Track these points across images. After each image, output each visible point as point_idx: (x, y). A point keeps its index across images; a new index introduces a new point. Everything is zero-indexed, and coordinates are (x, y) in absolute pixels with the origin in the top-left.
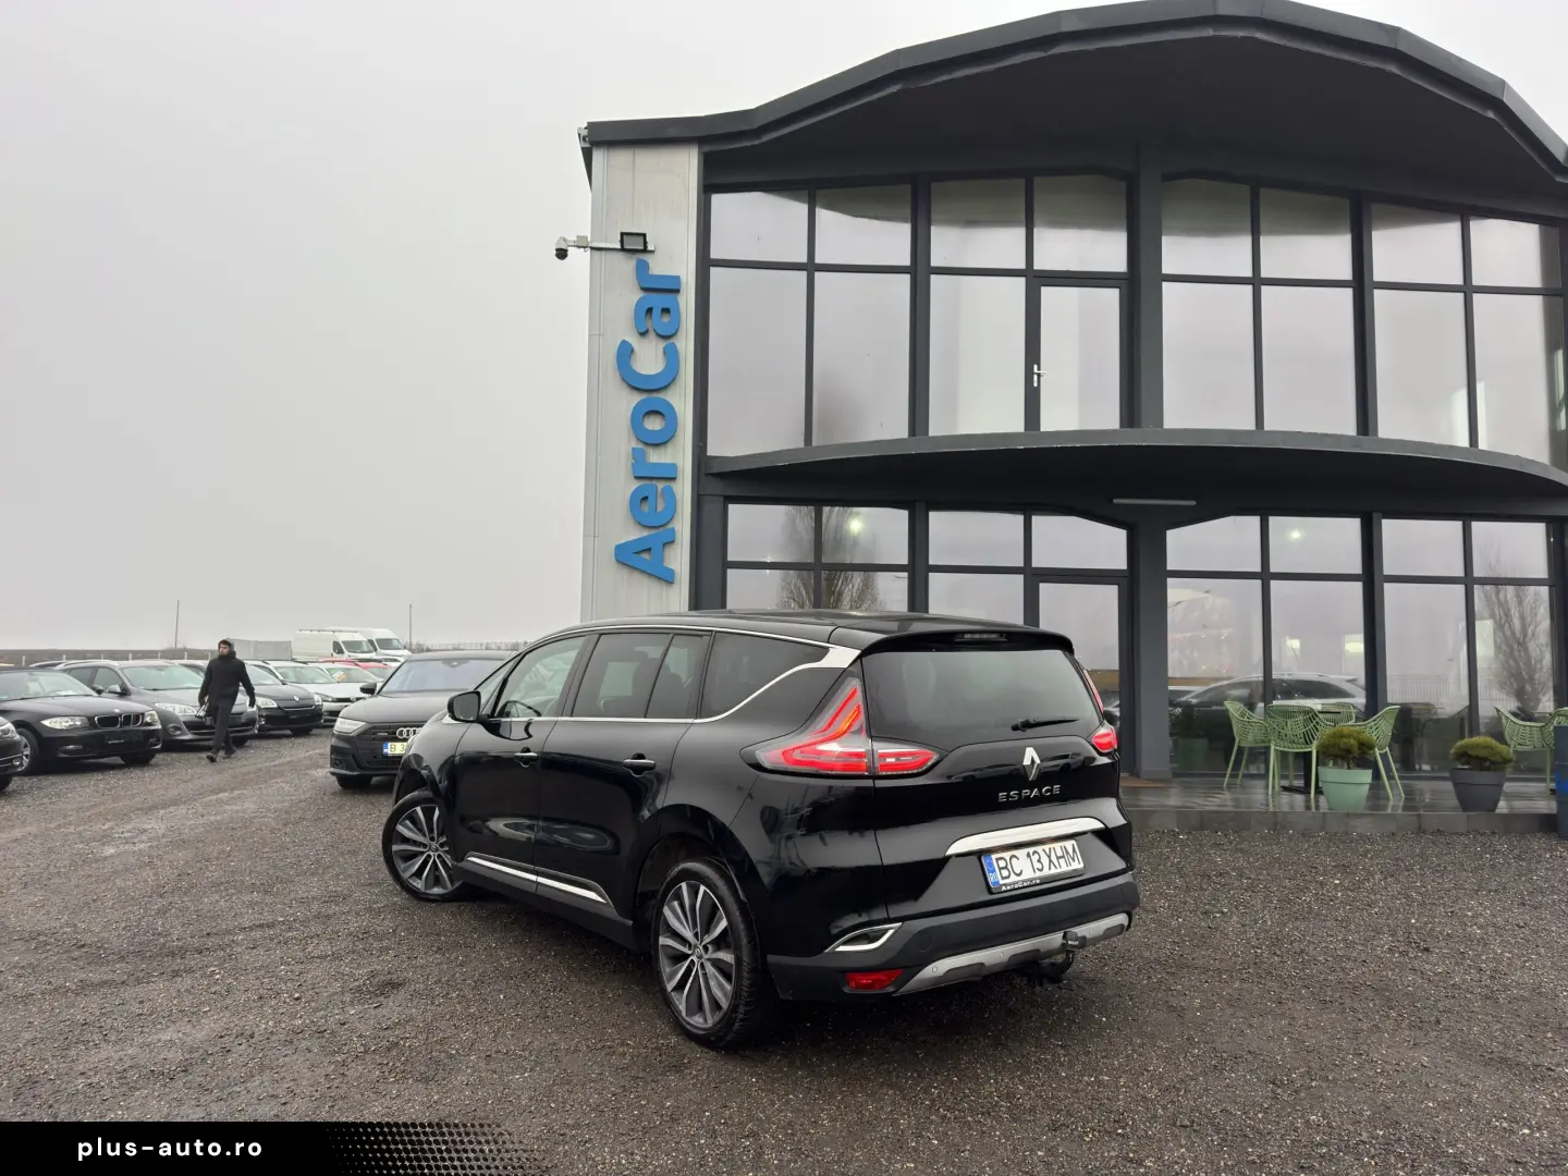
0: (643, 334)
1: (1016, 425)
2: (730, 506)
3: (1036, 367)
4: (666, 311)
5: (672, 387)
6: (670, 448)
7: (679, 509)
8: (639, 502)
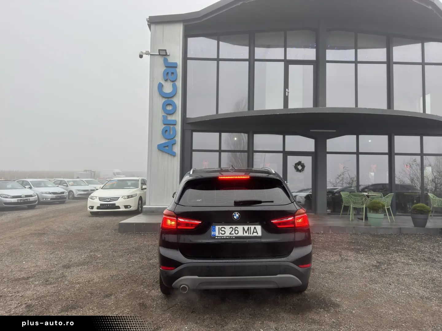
0: (166, 80)
1: (281, 107)
2: (193, 133)
3: (287, 89)
4: (172, 73)
6: (174, 115)
7: (177, 134)
8: (165, 131)
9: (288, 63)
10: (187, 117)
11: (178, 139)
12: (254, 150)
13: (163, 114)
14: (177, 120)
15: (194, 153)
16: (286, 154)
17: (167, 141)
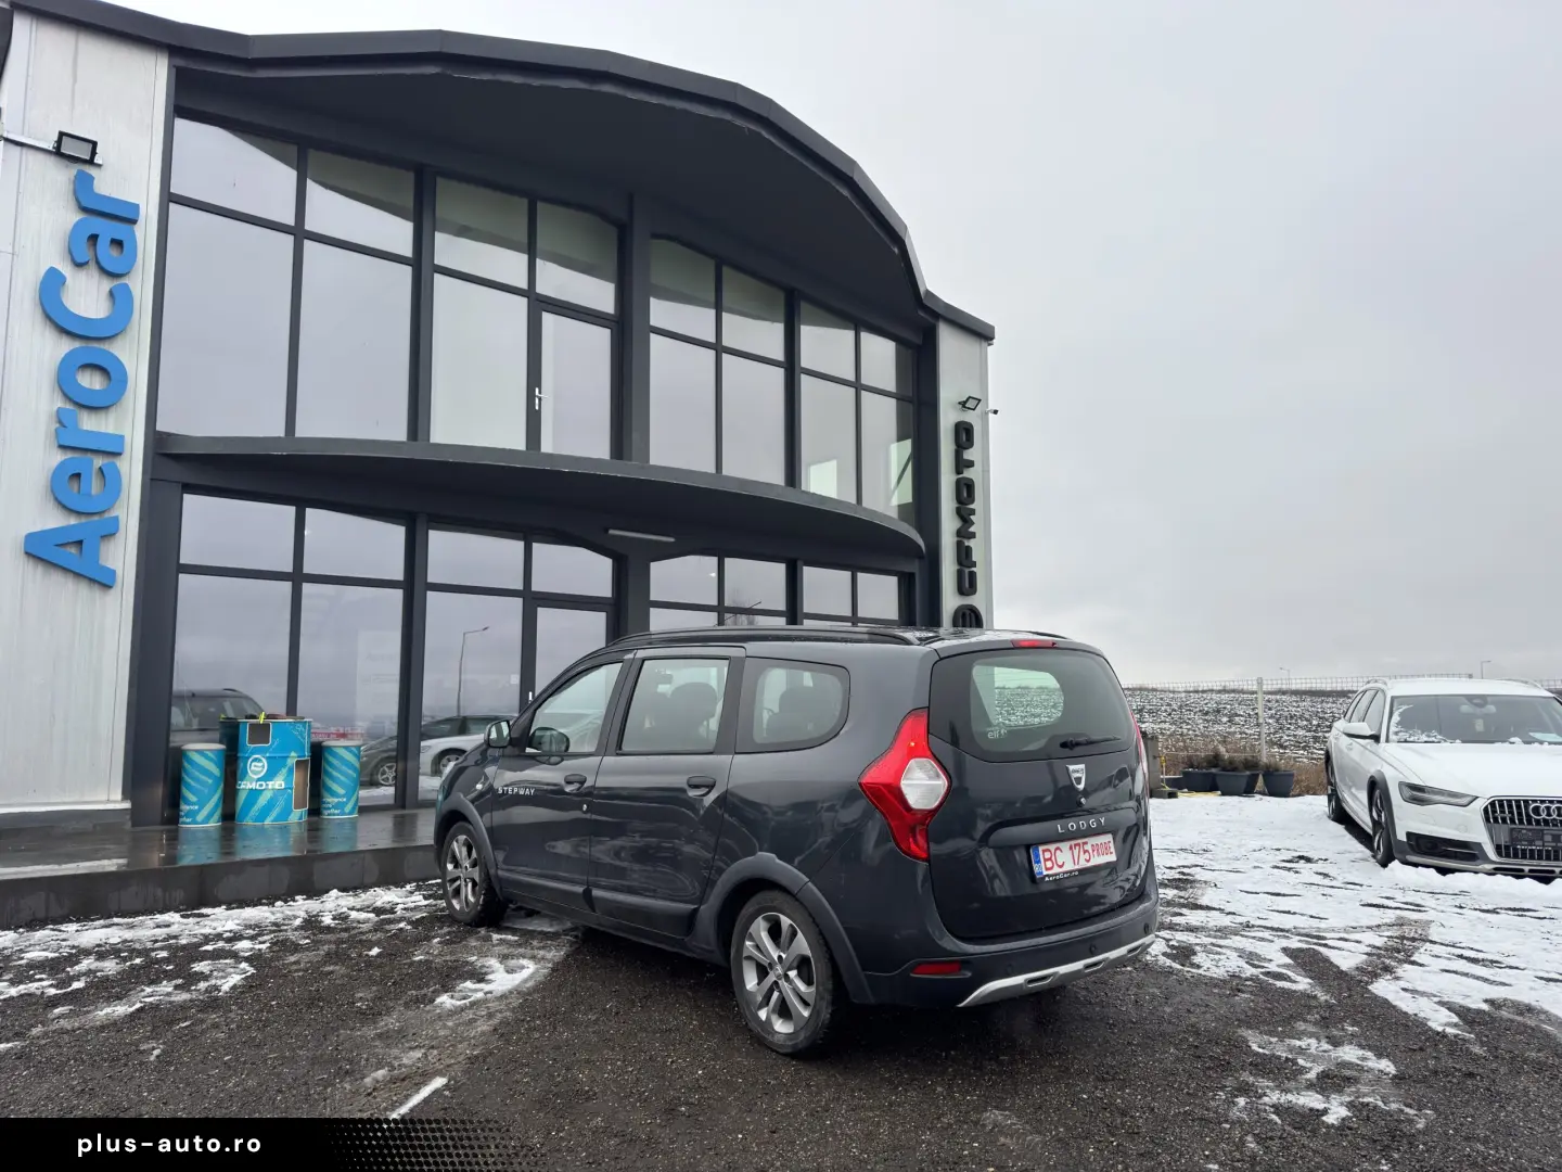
0: (81, 265)
1: (518, 442)
2: (185, 496)
3: (537, 390)
4: (116, 242)
5: (120, 337)
6: (112, 415)
7: (124, 495)
8: (68, 479)
9: (539, 305)
10: (159, 429)
11: (129, 516)
12: (429, 580)
13: (60, 405)
14: (128, 438)
15: (180, 575)
16: (533, 601)
17: (75, 521)
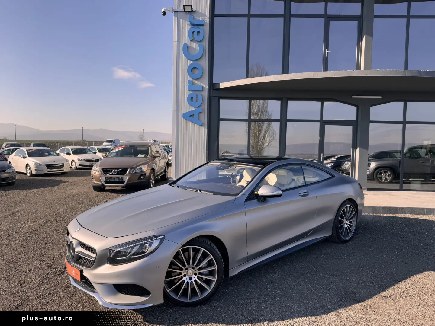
0: (191, 41)
2: (220, 100)
3: (327, 49)
4: (199, 32)
5: (202, 59)
6: (201, 80)
7: (203, 101)
8: (191, 99)
9: (328, 19)
10: (214, 82)
11: (206, 107)
12: (287, 119)
13: (188, 80)
14: (204, 86)
15: (220, 122)
16: (324, 123)
17: (193, 109)
